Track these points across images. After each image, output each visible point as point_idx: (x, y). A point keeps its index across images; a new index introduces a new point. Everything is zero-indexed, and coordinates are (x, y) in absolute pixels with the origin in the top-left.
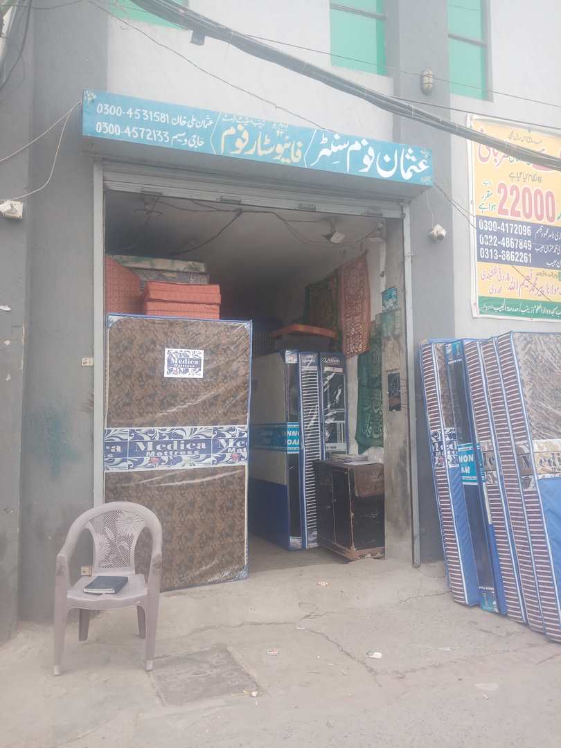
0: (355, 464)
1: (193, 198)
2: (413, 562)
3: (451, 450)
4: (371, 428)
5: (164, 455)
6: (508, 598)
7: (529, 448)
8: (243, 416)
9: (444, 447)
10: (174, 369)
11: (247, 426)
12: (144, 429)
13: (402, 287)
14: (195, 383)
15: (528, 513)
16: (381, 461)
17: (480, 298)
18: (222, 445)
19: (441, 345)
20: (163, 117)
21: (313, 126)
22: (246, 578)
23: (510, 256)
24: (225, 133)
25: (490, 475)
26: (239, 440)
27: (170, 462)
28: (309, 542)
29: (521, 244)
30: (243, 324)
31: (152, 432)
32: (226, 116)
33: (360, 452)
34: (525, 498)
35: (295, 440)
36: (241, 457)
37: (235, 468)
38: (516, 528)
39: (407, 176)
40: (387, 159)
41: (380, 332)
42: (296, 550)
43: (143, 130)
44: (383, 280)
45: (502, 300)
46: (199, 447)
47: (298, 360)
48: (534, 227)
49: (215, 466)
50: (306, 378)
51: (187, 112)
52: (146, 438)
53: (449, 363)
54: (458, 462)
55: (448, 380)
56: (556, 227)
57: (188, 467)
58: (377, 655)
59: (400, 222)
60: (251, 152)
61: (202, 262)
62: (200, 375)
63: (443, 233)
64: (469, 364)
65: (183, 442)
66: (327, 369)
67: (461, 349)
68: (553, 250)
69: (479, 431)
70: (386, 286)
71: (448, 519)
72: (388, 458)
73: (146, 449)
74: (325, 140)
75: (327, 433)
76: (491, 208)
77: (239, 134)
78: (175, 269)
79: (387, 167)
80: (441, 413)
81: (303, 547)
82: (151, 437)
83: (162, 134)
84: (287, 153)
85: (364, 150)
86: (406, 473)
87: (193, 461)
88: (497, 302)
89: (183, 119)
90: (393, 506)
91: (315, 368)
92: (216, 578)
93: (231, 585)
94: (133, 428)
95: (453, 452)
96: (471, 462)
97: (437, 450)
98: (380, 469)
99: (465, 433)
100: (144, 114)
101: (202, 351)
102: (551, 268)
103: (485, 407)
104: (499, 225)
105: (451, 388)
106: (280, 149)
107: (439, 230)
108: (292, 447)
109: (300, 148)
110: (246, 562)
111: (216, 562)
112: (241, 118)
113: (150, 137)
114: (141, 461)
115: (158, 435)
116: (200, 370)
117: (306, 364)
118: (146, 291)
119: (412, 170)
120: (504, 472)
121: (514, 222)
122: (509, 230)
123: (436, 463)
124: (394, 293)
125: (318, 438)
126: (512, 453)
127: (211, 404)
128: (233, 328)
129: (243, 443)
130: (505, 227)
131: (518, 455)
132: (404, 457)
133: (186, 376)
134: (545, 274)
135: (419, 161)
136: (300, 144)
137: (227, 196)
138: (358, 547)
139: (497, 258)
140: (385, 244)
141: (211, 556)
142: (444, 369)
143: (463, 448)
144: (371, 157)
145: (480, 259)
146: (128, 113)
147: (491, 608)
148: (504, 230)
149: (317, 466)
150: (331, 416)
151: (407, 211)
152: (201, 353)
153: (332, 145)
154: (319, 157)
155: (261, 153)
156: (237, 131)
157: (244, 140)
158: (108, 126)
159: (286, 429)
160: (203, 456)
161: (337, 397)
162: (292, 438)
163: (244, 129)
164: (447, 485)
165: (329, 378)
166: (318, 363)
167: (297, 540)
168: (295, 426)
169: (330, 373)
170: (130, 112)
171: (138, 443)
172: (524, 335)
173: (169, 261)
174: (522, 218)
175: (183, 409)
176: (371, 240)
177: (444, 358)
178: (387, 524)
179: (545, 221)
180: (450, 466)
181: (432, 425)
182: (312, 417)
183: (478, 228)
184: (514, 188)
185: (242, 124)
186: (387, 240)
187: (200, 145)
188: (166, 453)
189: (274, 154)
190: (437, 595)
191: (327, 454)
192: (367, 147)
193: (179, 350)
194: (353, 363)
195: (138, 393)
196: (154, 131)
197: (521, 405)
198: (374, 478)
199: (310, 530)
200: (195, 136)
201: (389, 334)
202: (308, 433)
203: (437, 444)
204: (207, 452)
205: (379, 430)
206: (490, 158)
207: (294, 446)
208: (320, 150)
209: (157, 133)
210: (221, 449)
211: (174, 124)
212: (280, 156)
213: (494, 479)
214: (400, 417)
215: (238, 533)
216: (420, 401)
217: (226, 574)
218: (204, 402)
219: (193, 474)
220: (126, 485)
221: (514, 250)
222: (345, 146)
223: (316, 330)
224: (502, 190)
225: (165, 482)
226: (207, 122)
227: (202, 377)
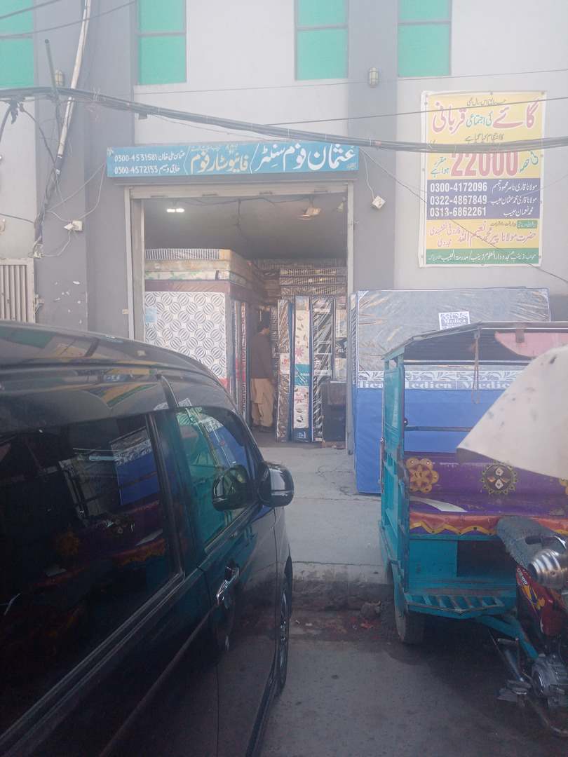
17: (428, 251)
20: (153, 157)
23: (462, 212)
24: (194, 159)
29: (475, 199)
32: (194, 147)
39: (334, 165)
40: (317, 155)
43: (142, 167)
45: (451, 250)
48: (491, 183)
56: (518, 179)
60: (212, 169)
68: (512, 201)
74: (265, 150)
76: (444, 172)
77: (203, 158)
79: (316, 162)
83: (153, 168)
84: (237, 166)
85: (297, 152)
89: (165, 156)
100: (142, 157)
102: (509, 217)
104: (452, 185)
106: (232, 163)
109: (247, 160)
113: (146, 171)
119: (339, 160)
121: (468, 181)
122: (463, 189)
130: (458, 187)
134: (502, 224)
135: (345, 152)
136: (246, 157)
139: (447, 215)
144: (303, 157)
145: (429, 218)
146: (132, 158)
148: (457, 189)
151: (351, 188)
153: (271, 154)
154: (262, 162)
155: (218, 168)
156: (202, 156)
158: (121, 169)
163: (207, 154)
174: (478, 176)
179: (505, 175)
183: (428, 192)
185: (205, 151)
187: (177, 171)
189: (228, 167)
192: (300, 149)
196: (148, 167)
200: (173, 165)
206: (445, 127)
208: (263, 158)
209: (150, 168)
211: (161, 160)
212: (233, 168)
221: (468, 206)
222: (282, 152)
226: (181, 154)
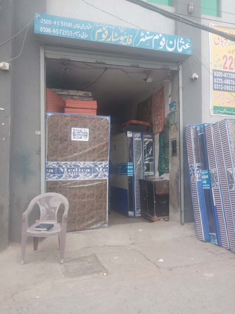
0: (156, 180)
1: (84, 61)
2: (181, 222)
3: (198, 173)
4: (164, 165)
5: (71, 174)
6: (222, 238)
7: (233, 171)
8: (106, 158)
9: (195, 172)
10: (76, 137)
11: (108, 162)
12: (63, 163)
13: (178, 101)
14: (85, 143)
15: (231, 200)
16: (168, 179)
17: (214, 107)
18: (97, 170)
19: (195, 127)
20: (70, 25)
21: (137, 28)
22: (107, 227)
23: (228, 88)
25: (215, 184)
26: (104, 168)
27: (74, 177)
28: (137, 214)
29: (233, 82)
30: (106, 117)
31: (66, 164)
32: (98, 24)
33: (160, 175)
34: (230, 194)
35: (131, 170)
36: (105, 176)
37: (102, 180)
38: (226, 207)
39: (180, 50)
41: (168, 122)
42: (131, 217)
43: (61, 30)
44: (170, 99)
45: (224, 108)
46: (87, 171)
47: (133, 136)
49: (94, 179)
50: (137, 143)
51: (80, 22)
52: (64, 166)
53: (198, 135)
54: (201, 179)
55: (197, 143)
57: (82, 179)
58: (161, 260)
59: (177, 72)
60: (109, 40)
61: (90, 92)
62: (87, 140)
63: (197, 77)
64: (207, 135)
65: (80, 168)
66: (145, 139)
67: (204, 128)
69: (211, 165)
70: (171, 102)
71: (196, 204)
72: (171, 177)
73: (64, 171)
74: (142, 34)
75: (145, 167)
76: (220, 66)
77: (103, 32)
78: (78, 95)
79: (171, 46)
80: (194, 157)
81: (134, 216)
82: (66, 166)
83: (69, 32)
85: (160, 39)
86: (179, 184)
87: (84, 177)
88: (222, 108)
89: (78, 25)
90: (173, 198)
91: (140, 139)
92: (94, 227)
93: (101, 230)
94: (57, 162)
95: (199, 174)
96: (207, 178)
97: (192, 173)
98: (168, 182)
99: (205, 166)
100: (61, 23)
101: (88, 129)
103: (214, 154)
104: (223, 74)
105: (199, 146)
106: (122, 38)
107: (195, 75)
108: (130, 173)
109: (131, 38)
110: (107, 220)
111: (94, 220)
112: (104, 25)
113: (64, 33)
114: (62, 176)
115: (69, 165)
116: (87, 137)
117: (136, 137)
118: (65, 104)
119: (182, 48)
120: (222, 183)
121: (230, 73)
123: (192, 179)
124: (175, 104)
125: (141, 170)
126: (225, 174)
127: (92, 152)
128: (102, 119)
129: (106, 169)
131: (228, 175)
132: (178, 177)
133: (81, 140)
135: (185, 44)
136: (131, 36)
137: (99, 61)
138: (158, 216)
139: (222, 89)
140: (171, 82)
141: (92, 217)
142: (196, 138)
143: (204, 172)
144: (164, 42)
145: (214, 89)
146: (54, 23)
147: (214, 243)
148: (225, 76)
149: (141, 181)
150: (147, 160)
151: (180, 67)
152: (87, 130)
153: (146, 37)
154: (140, 41)
155: (113, 40)
156: (103, 30)
157: (106, 35)
158: (45, 29)
159: (127, 166)
160: (88, 175)
161: (150, 152)
162: (130, 169)
163: (106, 30)
164: (196, 189)
165: (146, 143)
166: (142, 137)
167: (131, 213)
168: (131, 164)
169: (147, 141)
170: (55, 23)
171: (60, 168)
172: (232, 120)
173: (76, 91)
174: (234, 71)
175: (80, 154)
176: (165, 81)
177: (196, 132)
178: (170, 206)
180: (198, 180)
181: (190, 162)
182: (139, 160)
183: (213, 75)
184: (231, 57)
185: (105, 27)
186: (172, 81)
187: (86, 37)
188: (72, 173)
189: (119, 40)
190: (191, 236)
191: (145, 176)
192: (162, 37)
193: (78, 129)
194: (157, 137)
195: (60, 147)
196: (66, 31)
197: (229, 152)
198: (165, 186)
199: (138, 209)
200: (84, 33)
201: (173, 123)
202: (137, 167)
203: (192, 171)
204: (90, 173)
205: (167, 166)
206: (220, 43)
207: (131, 173)
208: (141, 39)
209: (67, 32)
210: (96, 172)
211: (75, 28)
212: (122, 41)
213: (217, 186)
214: (176, 159)
215: (104, 208)
216: (185, 152)
217: (99, 225)
218: (89, 152)
219: (84, 182)
220: (55, 186)
221: (230, 85)
222: (152, 37)
223: (141, 122)
224: (225, 58)
225: (72, 186)
226: (89, 26)
227: (88, 140)
